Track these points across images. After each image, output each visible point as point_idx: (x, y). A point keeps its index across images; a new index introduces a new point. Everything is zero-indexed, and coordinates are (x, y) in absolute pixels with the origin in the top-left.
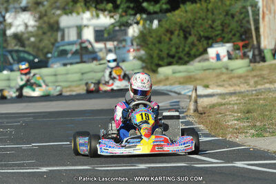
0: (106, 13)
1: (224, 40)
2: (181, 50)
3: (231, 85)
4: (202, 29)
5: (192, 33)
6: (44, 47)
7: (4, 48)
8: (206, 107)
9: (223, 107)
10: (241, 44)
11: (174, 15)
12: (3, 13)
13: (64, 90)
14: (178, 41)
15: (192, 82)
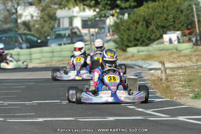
1: (175, 29)
2: (144, 35)
3: (179, 62)
4: (159, 20)
5: (152, 23)
6: (45, 32)
7: (16, 32)
9: (172, 77)
10: (187, 32)
11: (139, 10)
12: (16, 7)
13: (59, 63)
14: (142, 29)
15: (151, 58)
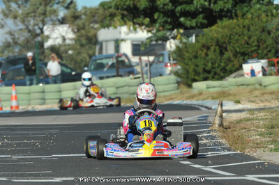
0: (143, 27)
2: (217, 65)
5: (228, 49)
7: (41, 60)
10: (276, 60)
12: (41, 26)
14: (213, 56)
15: (225, 97)
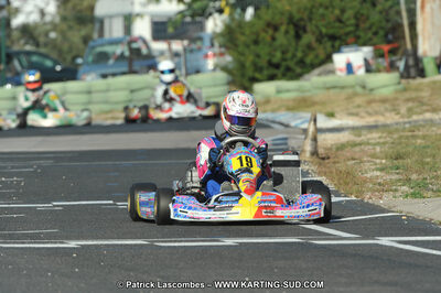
1: (359, 42)
2: (289, 55)
3: (370, 114)
4: (324, 23)
5: (309, 28)
6: (71, 48)
8: (330, 149)
9: (357, 149)
10: (386, 48)
13: (103, 116)
14: (285, 42)
15: (308, 107)
